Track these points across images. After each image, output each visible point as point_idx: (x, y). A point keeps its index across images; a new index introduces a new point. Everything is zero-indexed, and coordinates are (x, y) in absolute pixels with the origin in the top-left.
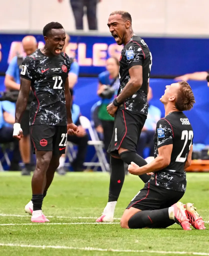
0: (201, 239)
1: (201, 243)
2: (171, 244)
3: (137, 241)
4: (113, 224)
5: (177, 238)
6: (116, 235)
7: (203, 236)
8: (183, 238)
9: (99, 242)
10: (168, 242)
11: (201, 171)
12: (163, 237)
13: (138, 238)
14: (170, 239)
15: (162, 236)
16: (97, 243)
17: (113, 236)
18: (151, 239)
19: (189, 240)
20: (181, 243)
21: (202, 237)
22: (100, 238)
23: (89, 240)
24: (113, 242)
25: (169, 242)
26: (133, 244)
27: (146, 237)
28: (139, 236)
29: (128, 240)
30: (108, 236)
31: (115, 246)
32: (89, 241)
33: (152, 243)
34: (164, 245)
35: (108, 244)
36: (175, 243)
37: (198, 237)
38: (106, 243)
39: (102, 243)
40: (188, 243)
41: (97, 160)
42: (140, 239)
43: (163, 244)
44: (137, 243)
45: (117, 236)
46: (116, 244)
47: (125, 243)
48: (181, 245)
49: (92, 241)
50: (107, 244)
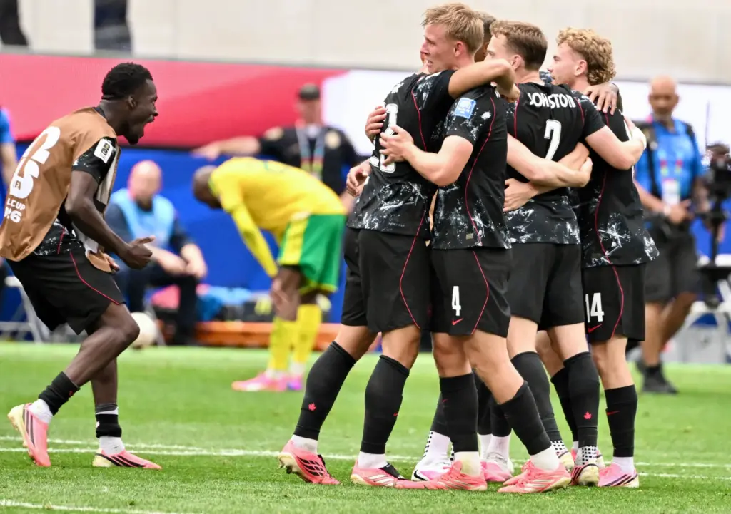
0: (240, 488)
1: (238, 496)
2: (177, 498)
3: (105, 489)
4: (56, 453)
5: (189, 485)
6: (62, 476)
7: (244, 483)
8: (203, 486)
9: (27, 490)
10: (169, 493)
11: (241, 346)
12: (160, 483)
13: (107, 482)
14: (176, 487)
15: (158, 479)
16: (22, 492)
17: (56, 478)
18: (134, 485)
19: (215, 489)
20: (198, 495)
21: (241, 483)
22: (27, 482)
23: (4, 485)
24: (56, 489)
25: (173, 493)
26: (97, 495)
27: (124, 481)
28: (109, 478)
29: (87, 487)
30: (46, 478)
31: (60, 498)
32: (4, 487)
33: (137, 494)
34: (161, 499)
35: (44, 493)
36: (184, 495)
37: (234, 485)
38: (40, 492)
39: (32, 491)
40: (213, 496)
41: (24, 318)
42: (111, 486)
43: (159, 497)
44: (104, 493)
45: (63, 478)
46: (60, 494)
47: (80, 492)
48: (197, 500)
49: (10, 486)
50: (42, 494)
